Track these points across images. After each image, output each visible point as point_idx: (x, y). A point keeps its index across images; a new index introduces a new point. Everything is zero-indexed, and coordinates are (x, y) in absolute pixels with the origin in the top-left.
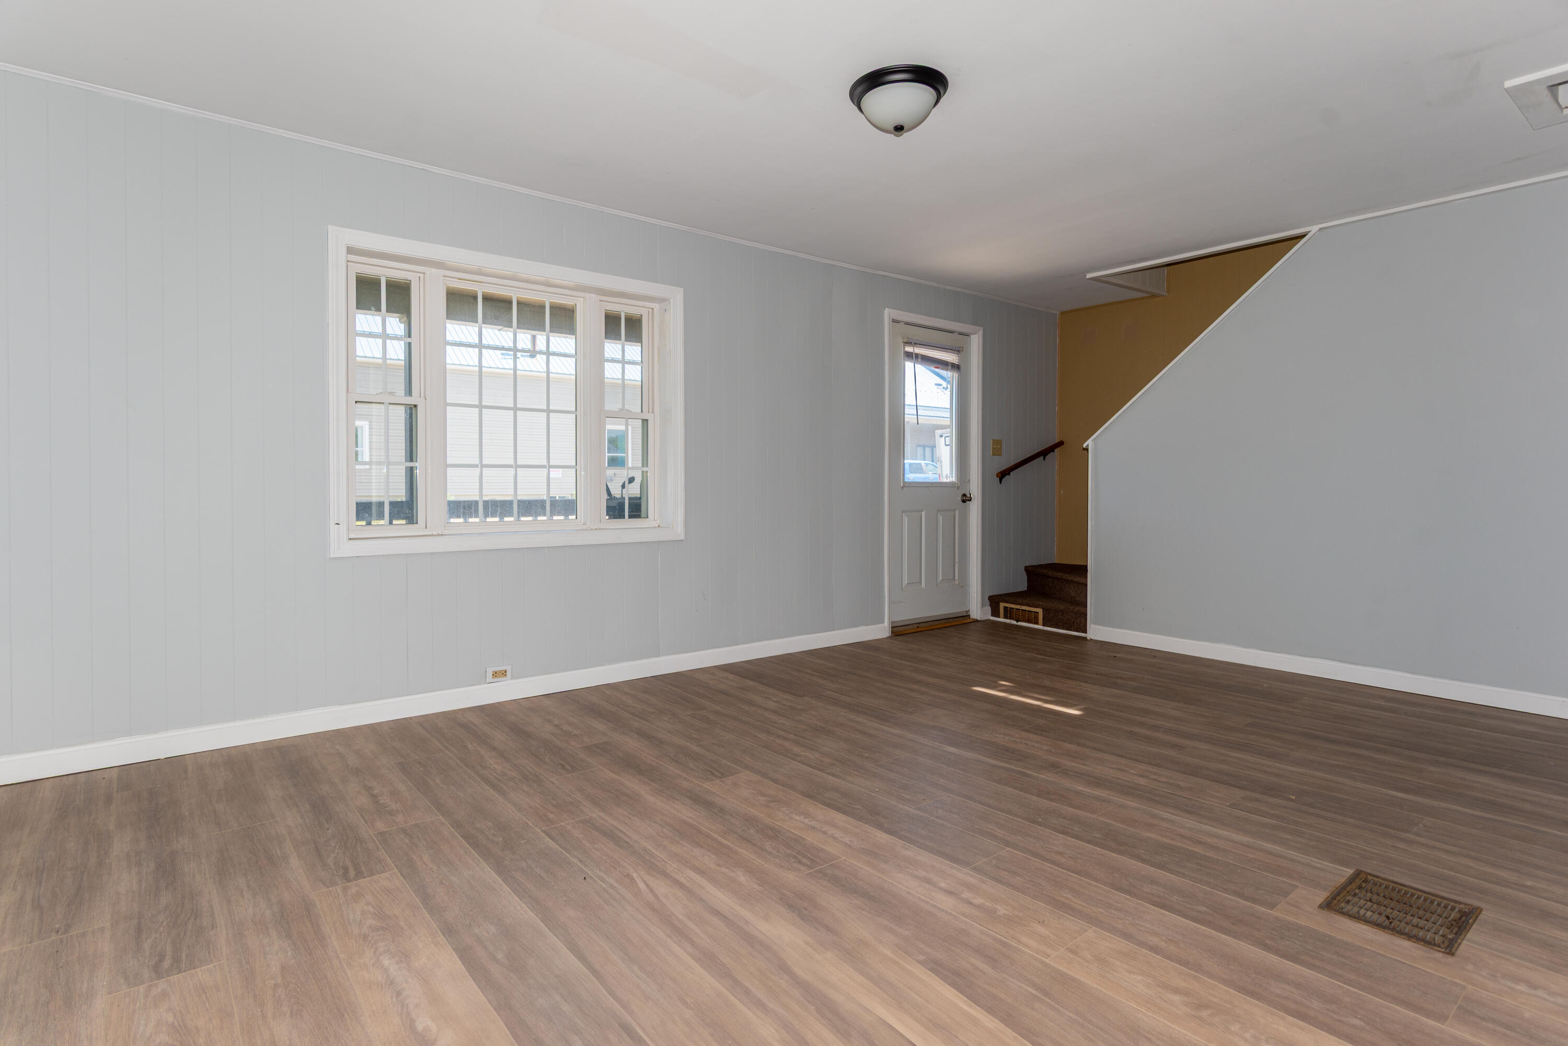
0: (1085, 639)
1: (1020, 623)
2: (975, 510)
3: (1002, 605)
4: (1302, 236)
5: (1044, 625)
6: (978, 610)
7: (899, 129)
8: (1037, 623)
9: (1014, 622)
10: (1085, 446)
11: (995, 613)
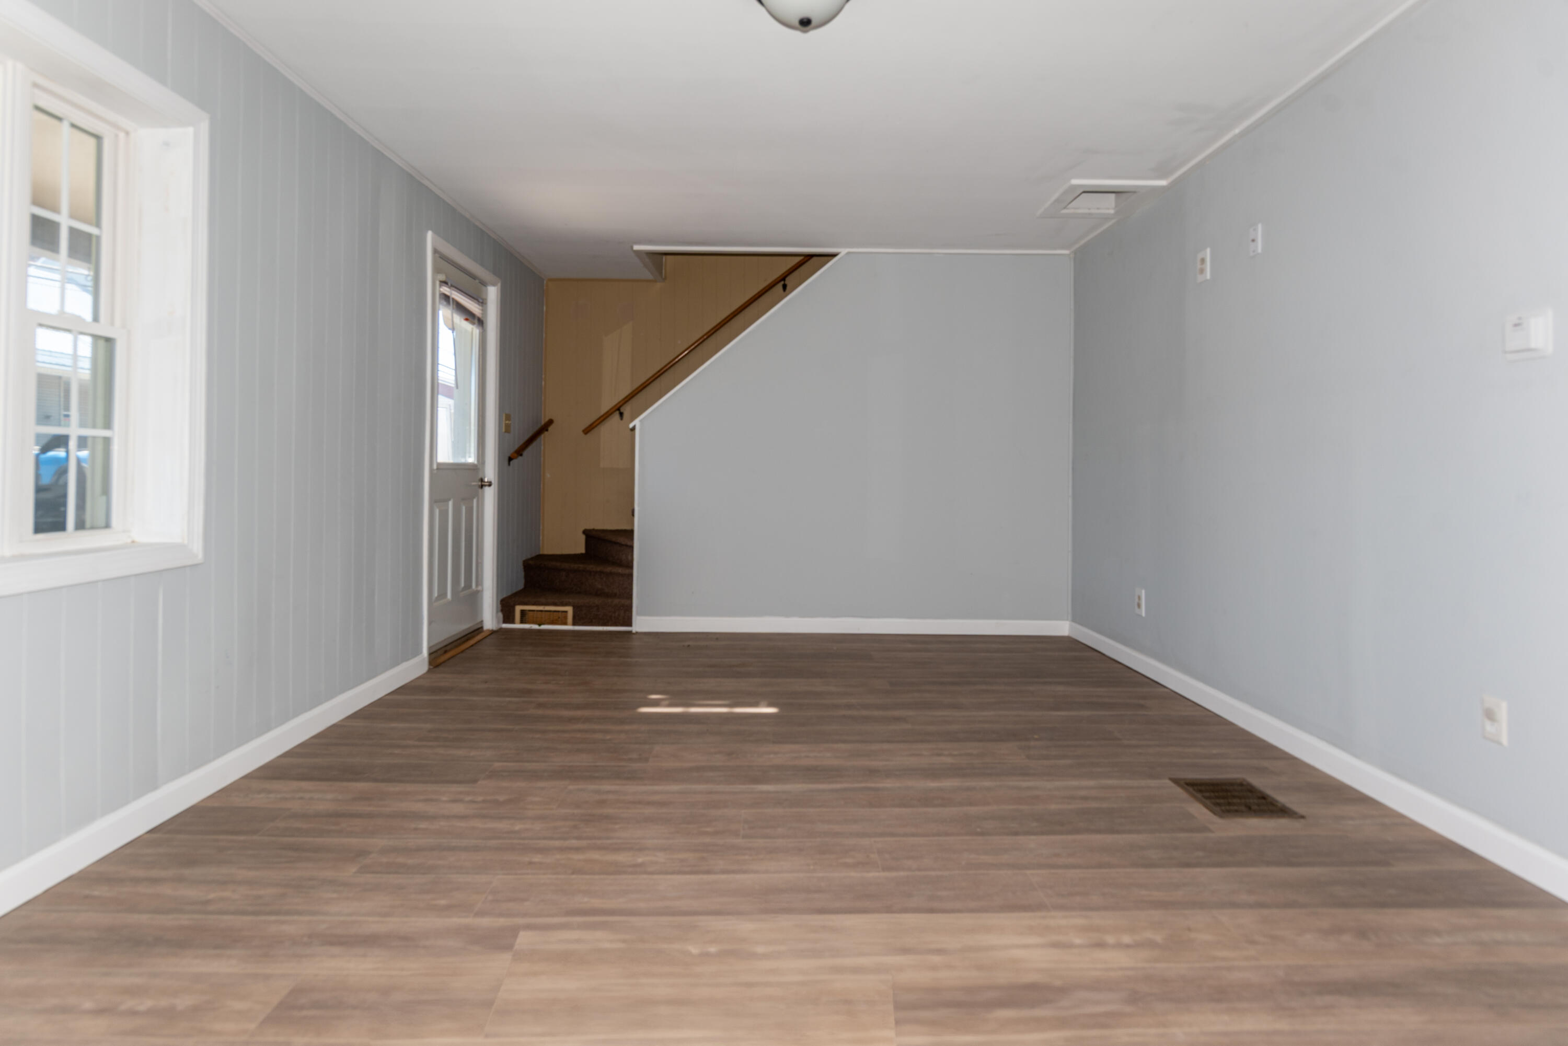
0: (630, 633)
1: (544, 627)
2: (490, 496)
3: (518, 609)
4: (833, 255)
5: (574, 624)
6: (490, 618)
7: (805, 23)
8: (565, 623)
9: (535, 627)
10: (631, 426)
11: (508, 618)
